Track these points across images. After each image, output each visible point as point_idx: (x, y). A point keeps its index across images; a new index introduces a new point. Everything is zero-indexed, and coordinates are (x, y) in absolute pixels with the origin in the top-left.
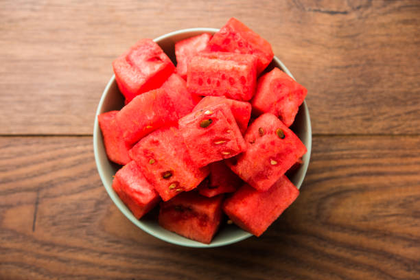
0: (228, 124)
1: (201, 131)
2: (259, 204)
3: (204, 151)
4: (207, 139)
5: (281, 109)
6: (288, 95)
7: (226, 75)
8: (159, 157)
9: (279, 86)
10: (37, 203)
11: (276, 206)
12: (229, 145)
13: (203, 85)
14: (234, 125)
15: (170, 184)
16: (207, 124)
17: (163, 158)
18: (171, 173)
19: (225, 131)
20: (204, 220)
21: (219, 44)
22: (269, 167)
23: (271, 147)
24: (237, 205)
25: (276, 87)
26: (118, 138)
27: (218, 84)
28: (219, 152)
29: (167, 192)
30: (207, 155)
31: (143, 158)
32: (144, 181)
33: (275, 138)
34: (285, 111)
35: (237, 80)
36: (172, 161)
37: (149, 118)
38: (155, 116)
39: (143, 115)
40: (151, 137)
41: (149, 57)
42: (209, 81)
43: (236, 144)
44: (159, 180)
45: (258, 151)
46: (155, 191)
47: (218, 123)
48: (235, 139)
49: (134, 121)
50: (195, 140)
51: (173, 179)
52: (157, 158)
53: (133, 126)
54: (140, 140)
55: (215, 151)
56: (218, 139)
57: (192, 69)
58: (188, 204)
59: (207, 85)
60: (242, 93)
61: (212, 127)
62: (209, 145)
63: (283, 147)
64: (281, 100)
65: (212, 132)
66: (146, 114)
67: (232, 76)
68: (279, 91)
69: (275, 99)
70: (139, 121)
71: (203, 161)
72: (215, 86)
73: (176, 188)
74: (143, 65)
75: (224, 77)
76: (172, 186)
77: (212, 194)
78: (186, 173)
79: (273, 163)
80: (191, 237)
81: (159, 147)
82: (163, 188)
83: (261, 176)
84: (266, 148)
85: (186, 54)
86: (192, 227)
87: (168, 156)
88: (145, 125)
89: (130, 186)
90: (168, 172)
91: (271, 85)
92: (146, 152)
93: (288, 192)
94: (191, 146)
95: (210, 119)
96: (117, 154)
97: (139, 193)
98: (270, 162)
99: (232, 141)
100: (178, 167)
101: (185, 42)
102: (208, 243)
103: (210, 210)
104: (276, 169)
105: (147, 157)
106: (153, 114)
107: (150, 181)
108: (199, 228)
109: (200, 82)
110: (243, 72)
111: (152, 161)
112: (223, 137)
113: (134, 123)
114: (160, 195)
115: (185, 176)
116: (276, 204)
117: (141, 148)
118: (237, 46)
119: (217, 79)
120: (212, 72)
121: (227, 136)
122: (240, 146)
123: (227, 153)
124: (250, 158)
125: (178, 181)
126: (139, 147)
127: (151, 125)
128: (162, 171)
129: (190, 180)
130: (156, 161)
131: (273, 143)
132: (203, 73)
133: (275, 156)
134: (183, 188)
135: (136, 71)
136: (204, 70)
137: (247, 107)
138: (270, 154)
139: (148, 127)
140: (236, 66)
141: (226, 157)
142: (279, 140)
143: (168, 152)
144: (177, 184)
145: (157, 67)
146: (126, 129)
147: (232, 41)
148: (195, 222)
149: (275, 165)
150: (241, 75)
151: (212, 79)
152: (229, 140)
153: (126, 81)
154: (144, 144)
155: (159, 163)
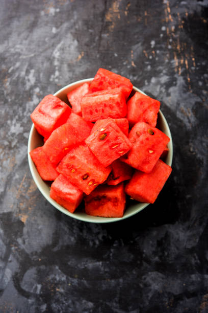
0: (117, 133)
1: (101, 143)
2: (148, 182)
3: (107, 155)
4: (106, 147)
5: (146, 117)
6: (149, 107)
7: (107, 104)
8: (78, 166)
9: (141, 103)
11: (159, 181)
12: (122, 146)
13: (93, 114)
14: (121, 133)
15: (88, 182)
16: (104, 137)
17: (80, 166)
18: (88, 175)
19: (117, 138)
20: (115, 201)
21: (96, 86)
22: (149, 155)
23: (147, 142)
24: (134, 186)
25: (139, 104)
26: (46, 163)
27: (103, 111)
28: (117, 153)
29: (87, 188)
30: (110, 157)
31: (67, 170)
32: (71, 186)
33: (148, 135)
34: (149, 118)
35: (114, 105)
36: (87, 167)
37: (65, 143)
38: (69, 141)
39: (61, 142)
40: (69, 155)
41: (54, 106)
42: (97, 111)
43: (126, 145)
44: (81, 182)
45: (140, 147)
46: (80, 190)
47: (110, 134)
48: (124, 142)
49: (55, 148)
50: (99, 150)
51: (89, 179)
52: (76, 168)
53: (55, 151)
54: (62, 159)
55: (114, 153)
56: (114, 145)
57: (84, 105)
58: (103, 194)
59: (96, 113)
60: (119, 113)
61: (108, 138)
62: (109, 150)
63: (155, 140)
64: (145, 111)
65: (108, 141)
66: (63, 141)
67: (111, 103)
68: (142, 106)
69: (141, 112)
70: (59, 147)
71: (108, 161)
72: (101, 112)
73: (93, 184)
74: (51, 112)
75: (105, 106)
76: (90, 183)
77: (116, 183)
78: (98, 172)
79: (151, 152)
80: (110, 216)
81: (76, 159)
82: (84, 187)
83: (145, 162)
84: (144, 143)
85: (76, 99)
86: (109, 208)
87: (83, 164)
88: (64, 148)
89: (63, 191)
90: (85, 175)
91: (136, 104)
92: (68, 166)
93: (164, 169)
94: (98, 154)
95: (105, 134)
96: (48, 174)
97: (70, 194)
98: (149, 152)
99: (122, 144)
100: (91, 169)
101: (73, 92)
102: (122, 217)
103: (118, 194)
104: (153, 156)
105: (69, 169)
106: (67, 139)
107: (74, 184)
108: (114, 208)
109: (91, 113)
110: (117, 99)
111: (73, 170)
112: (116, 142)
113: (55, 149)
114: (84, 191)
115: (97, 174)
116: (159, 179)
117: (64, 164)
118: (109, 85)
119: (101, 108)
120: (97, 104)
121: (118, 141)
122: (128, 146)
123: (121, 152)
124: (135, 152)
125: (93, 178)
126: (62, 164)
127: (67, 147)
128: (81, 175)
129: (101, 176)
130: (76, 170)
131: (147, 139)
132: (91, 107)
133: (151, 147)
134: (98, 182)
135: (47, 117)
136: (92, 104)
137: (125, 121)
138: (147, 147)
139: (66, 149)
140: (112, 96)
141: (122, 155)
142: (151, 136)
143: (83, 161)
144: (93, 181)
145: (61, 111)
146: (51, 155)
147: (104, 83)
148: (110, 205)
149: (152, 153)
150: (116, 101)
151: (98, 109)
152: (121, 143)
153: (43, 125)
154: (66, 160)
155: (78, 170)
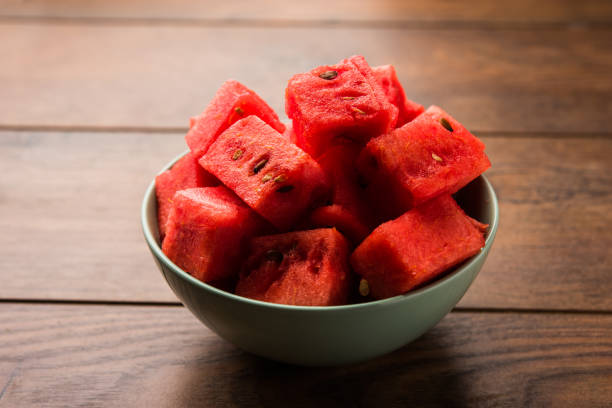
0: (363, 76)
4: (329, 91)
8: (250, 140)
10: (13, 375)
14: (372, 78)
15: (264, 175)
18: (266, 157)
22: (429, 162)
28: (348, 108)
29: (258, 190)
31: (223, 157)
37: (239, 95)
43: (374, 100)
48: (373, 94)
50: (310, 90)
52: (246, 145)
58: (291, 235)
61: (338, 79)
62: (332, 97)
63: (451, 141)
65: (336, 84)
71: (321, 116)
73: (274, 177)
76: (267, 177)
79: (436, 157)
90: (262, 157)
92: (229, 144)
95: (334, 71)
98: (431, 154)
99: (368, 96)
103: (330, 235)
105: (230, 151)
111: (237, 154)
116: (446, 240)
117: (222, 142)
121: (359, 89)
128: (251, 161)
130: (244, 150)
133: (438, 149)
134: (287, 171)
141: (358, 117)
142: (442, 128)
144: (276, 169)
149: (439, 162)
152: (363, 95)
155: (249, 150)
